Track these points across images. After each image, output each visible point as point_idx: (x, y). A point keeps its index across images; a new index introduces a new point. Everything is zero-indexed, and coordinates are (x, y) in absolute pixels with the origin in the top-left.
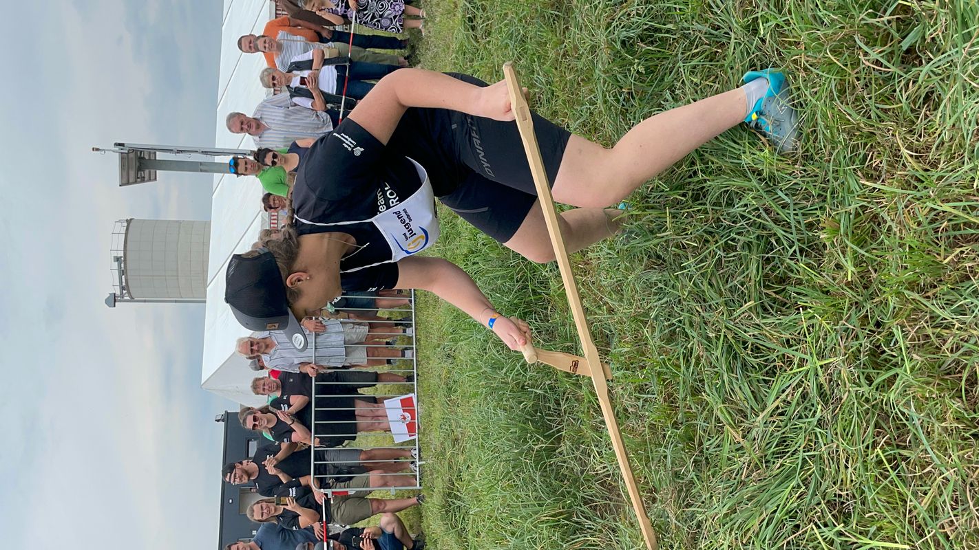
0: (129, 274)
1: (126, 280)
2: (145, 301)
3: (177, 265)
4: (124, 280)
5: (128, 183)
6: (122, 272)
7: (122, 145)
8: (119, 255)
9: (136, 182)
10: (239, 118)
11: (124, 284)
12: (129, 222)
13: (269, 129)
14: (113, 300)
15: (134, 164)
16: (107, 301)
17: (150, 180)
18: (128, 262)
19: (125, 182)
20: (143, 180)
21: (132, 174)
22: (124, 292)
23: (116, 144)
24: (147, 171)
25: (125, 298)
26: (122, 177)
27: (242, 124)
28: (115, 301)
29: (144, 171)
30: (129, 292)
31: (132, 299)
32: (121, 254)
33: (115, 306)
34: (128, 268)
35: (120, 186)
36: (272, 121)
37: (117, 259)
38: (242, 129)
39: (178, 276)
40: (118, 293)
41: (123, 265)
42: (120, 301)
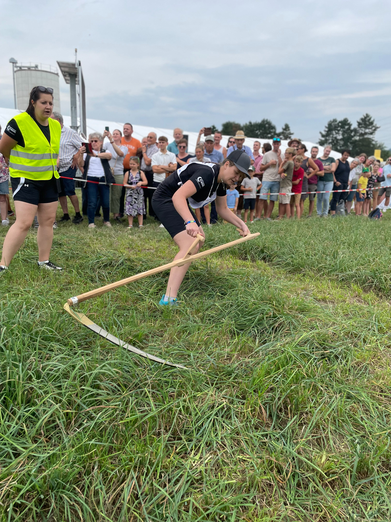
0: (28, 71)
1: (25, 70)
2: (14, 78)
6: (29, 69)
11: (23, 68)
14: (13, 62)
15: (71, 71)
16: (12, 58)
18: (35, 72)
20: (64, 76)
21: (67, 69)
22: (19, 68)
23: (80, 62)
24: (69, 78)
25: (15, 68)
28: (13, 63)
30: (18, 70)
31: (15, 72)
32: (39, 68)
33: (10, 62)
34: (31, 71)
37: (36, 67)
40: (18, 65)
41: (33, 69)
42: (13, 65)
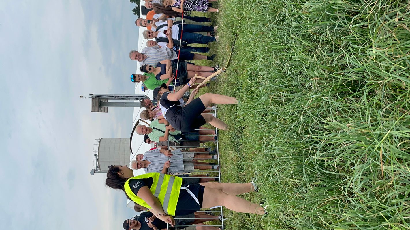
0: (100, 161)
1: (99, 163)
3: (119, 156)
4: (98, 164)
5: (95, 111)
6: (97, 160)
7: (93, 94)
8: (96, 153)
9: (98, 112)
10: (135, 53)
11: (98, 165)
12: (100, 139)
13: (148, 58)
14: (93, 172)
15: (98, 104)
16: (91, 173)
17: (105, 112)
18: (100, 156)
19: (94, 111)
20: (102, 111)
21: (97, 108)
22: (98, 168)
23: (90, 94)
24: (103, 107)
25: (98, 171)
26: (92, 108)
27: (136, 56)
29: (102, 107)
30: (100, 169)
31: (101, 171)
32: (97, 153)
33: (94, 174)
34: (100, 158)
35: (91, 112)
36: (150, 54)
37: (96, 155)
38: (136, 58)
39: (119, 161)
40: (95, 169)
41: (98, 157)
42: (96, 172)
